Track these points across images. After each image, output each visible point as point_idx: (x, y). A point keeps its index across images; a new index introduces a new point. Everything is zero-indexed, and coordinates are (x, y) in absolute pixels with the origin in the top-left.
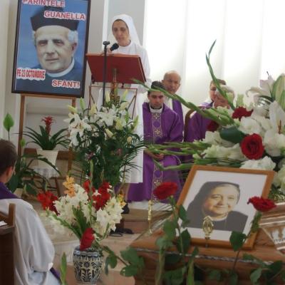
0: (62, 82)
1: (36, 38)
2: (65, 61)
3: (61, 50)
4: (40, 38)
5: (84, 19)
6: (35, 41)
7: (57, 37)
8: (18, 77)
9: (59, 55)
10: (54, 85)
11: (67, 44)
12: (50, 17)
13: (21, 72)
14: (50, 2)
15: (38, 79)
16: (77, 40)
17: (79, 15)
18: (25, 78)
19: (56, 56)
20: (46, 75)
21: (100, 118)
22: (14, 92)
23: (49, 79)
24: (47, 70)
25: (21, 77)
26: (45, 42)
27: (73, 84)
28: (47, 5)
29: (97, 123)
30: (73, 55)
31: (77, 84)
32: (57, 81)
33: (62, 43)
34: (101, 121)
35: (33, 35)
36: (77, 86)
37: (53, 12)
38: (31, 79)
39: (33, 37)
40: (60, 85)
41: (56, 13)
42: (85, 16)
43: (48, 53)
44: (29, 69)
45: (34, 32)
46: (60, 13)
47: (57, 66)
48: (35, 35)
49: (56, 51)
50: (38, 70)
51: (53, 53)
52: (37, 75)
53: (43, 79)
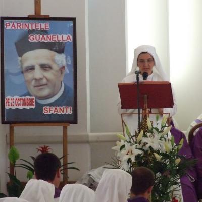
0: (54, 108)
1: (22, 64)
2: (54, 86)
3: (49, 74)
4: (27, 64)
5: (71, 40)
6: (22, 67)
7: (44, 61)
8: (7, 107)
9: (48, 80)
10: (45, 112)
11: (55, 67)
12: (35, 41)
13: (10, 101)
14: (34, 26)
15: (28, 107)
16: (64, 63)
17: (65, 37)
18: (14, 107)
19: (44, 81)
20: (36, 102)
21: (147, 144)
22: (3, 122)
23: (39, 107)
24: (37, 97)
25: (10, 107)
26: (32, 68)
27: (65, 110)
28: (30, 28)
29: (144, 148)
30: (62, 79)
31: (68, 109)
32: (48, 107)
33: (50, 67)
34: (148, 146)
35: (19, 61)
36: (69, 111)
37: (38, 36)
38: (21, 107)
39: (20, 63)
40: (51, 112)
41: (41, 36)
42: (71, 37)
43: (35, 79)
44: (18, 98)
45: (20, 58)
46: (46, 36)
47: (46, 92)
48: (21, 61)
49: (44, 76)
50: (28, 97)
51: (41, 79)
52: (26, 102)
53: (33, 107)
